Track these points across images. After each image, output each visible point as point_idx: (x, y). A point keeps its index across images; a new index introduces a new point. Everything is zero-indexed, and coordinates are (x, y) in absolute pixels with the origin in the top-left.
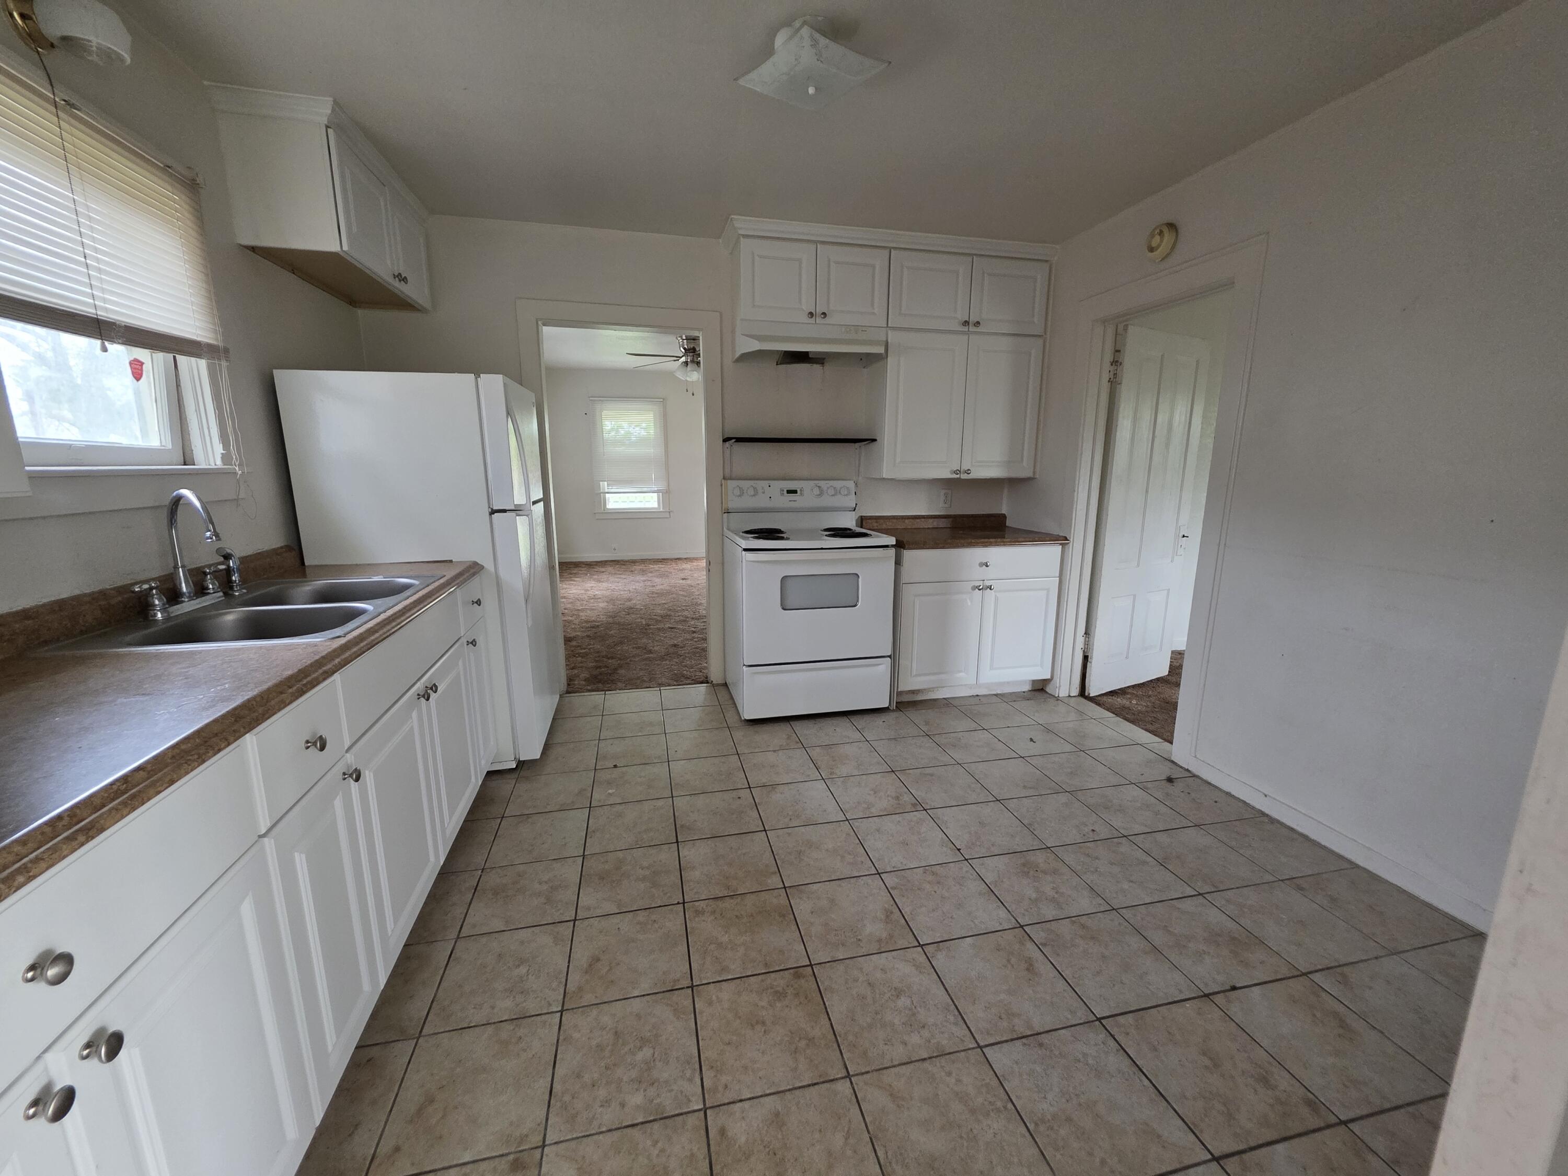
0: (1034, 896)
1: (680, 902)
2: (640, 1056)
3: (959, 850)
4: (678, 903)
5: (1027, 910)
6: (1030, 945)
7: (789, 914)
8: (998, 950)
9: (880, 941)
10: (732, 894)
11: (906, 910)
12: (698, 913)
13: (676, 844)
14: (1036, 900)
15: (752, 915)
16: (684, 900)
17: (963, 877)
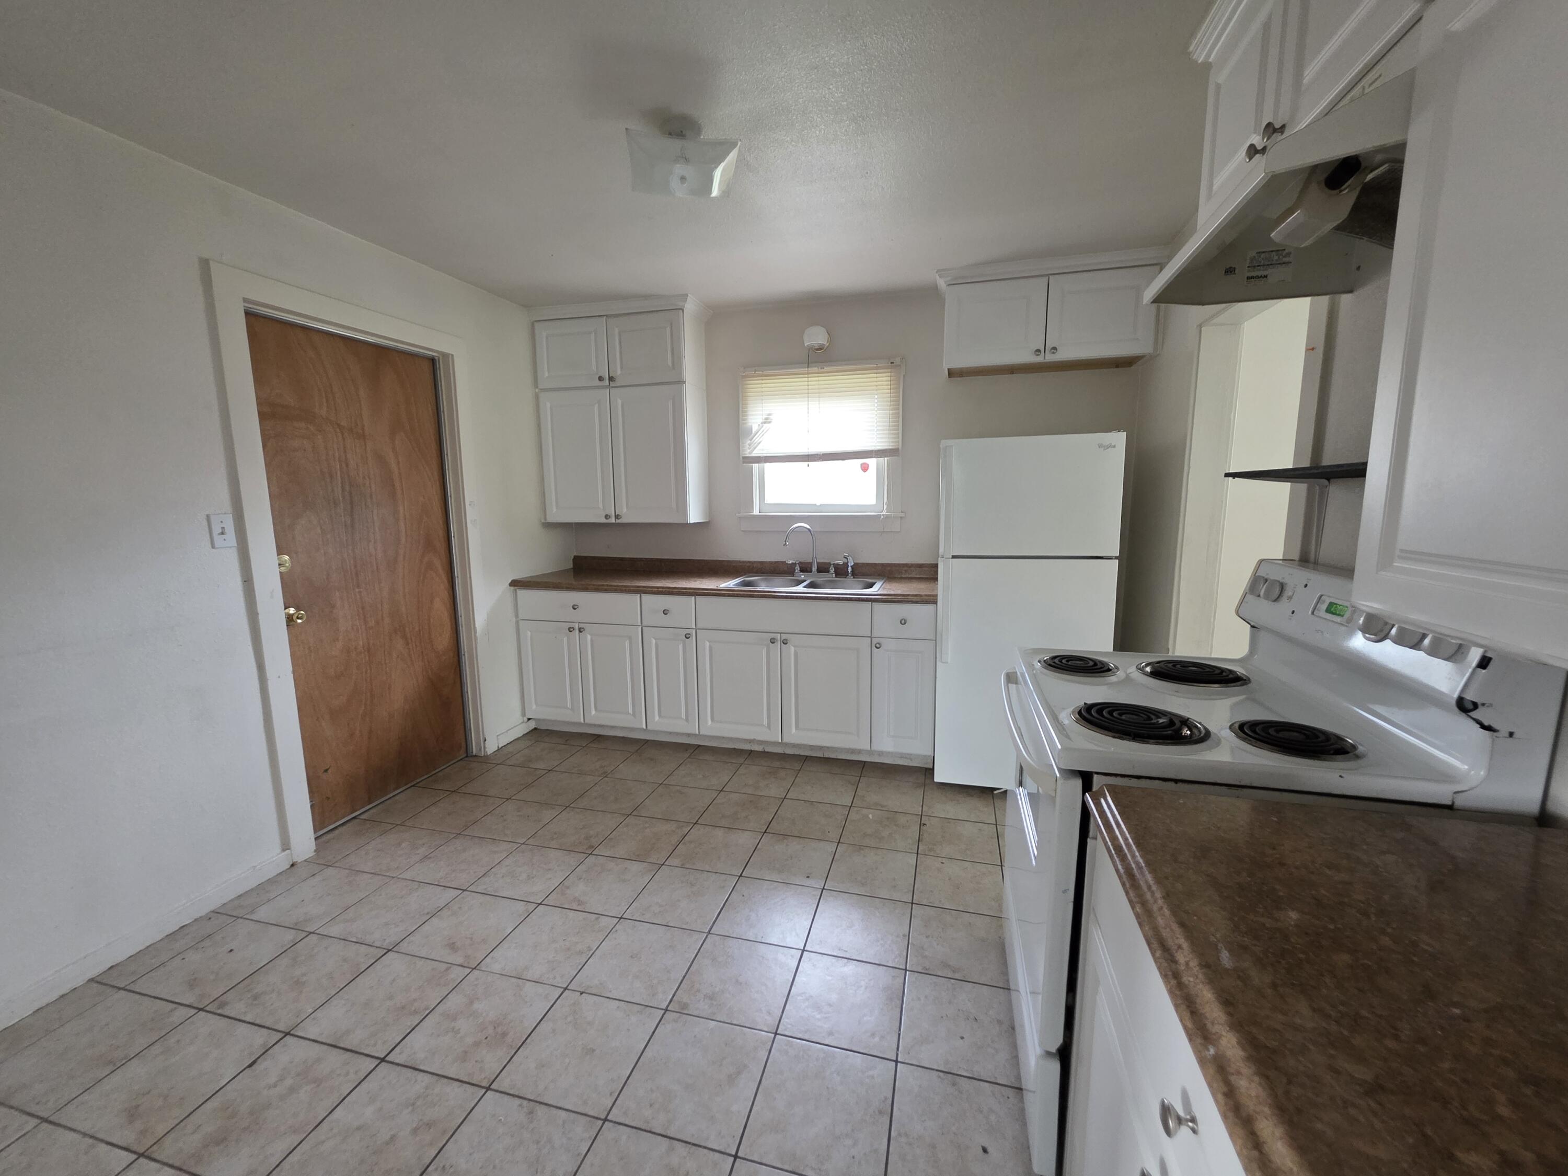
0: (476, 1006)
5: (476, 985)
6: (460, 960)
7: (638, 859)
8: (483, 940)
9: (568, 888)
11: (571, 914)
14: (471, 1003)
17: (553, 969)
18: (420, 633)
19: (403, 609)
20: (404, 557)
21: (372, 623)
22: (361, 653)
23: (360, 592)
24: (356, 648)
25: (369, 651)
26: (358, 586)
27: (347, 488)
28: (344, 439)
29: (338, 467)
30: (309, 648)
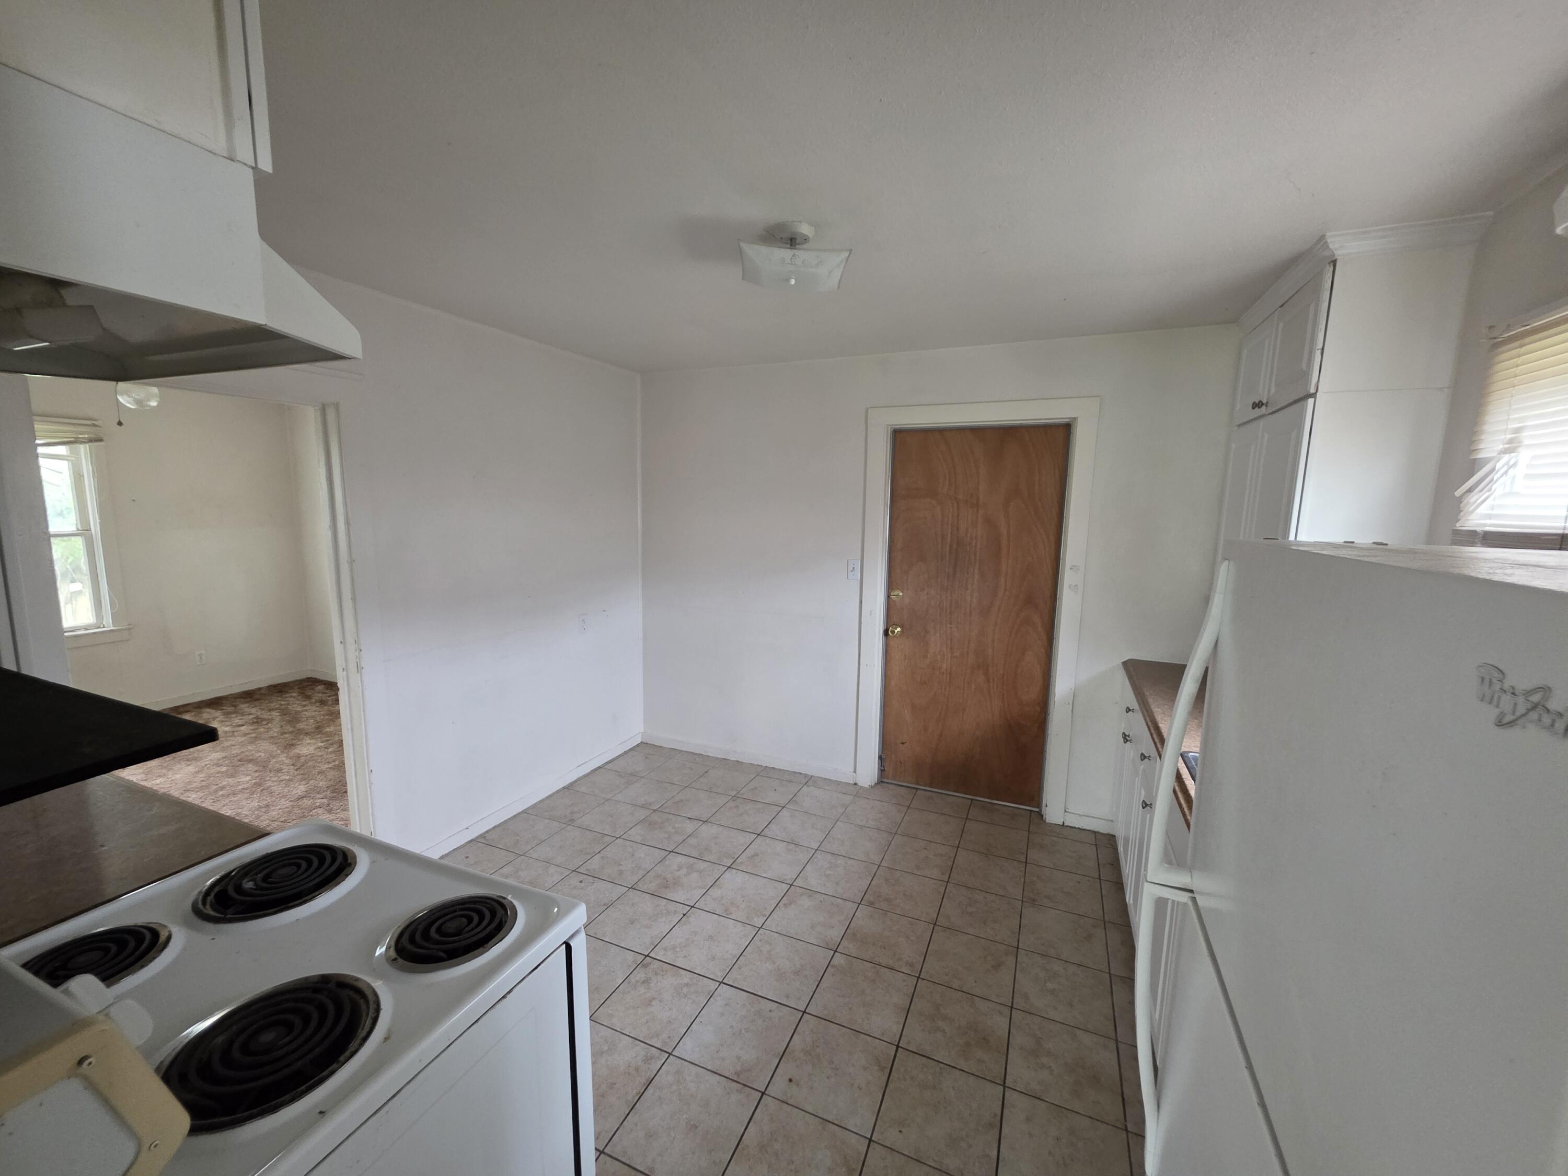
1: (921, 980)
2: (974, 910)
3: (684, 915)
4: (923, 979)
7: (848, 933)
10: (878, 966)
12: (911, 965)
13: (900, 1045)
15: (874, 945)
16: (918, 980)
18: (1003, 676)
19: (990, 651)
20: (999, 609)
21: (957, 654)
22: (943, 673)
23: (951, 628)
24: (940, 668)
25: (950, 674)
26: (951, 624)
27: (955, 546)
28: (958, 509)
29: (950, 531)
30: (905, 656)
